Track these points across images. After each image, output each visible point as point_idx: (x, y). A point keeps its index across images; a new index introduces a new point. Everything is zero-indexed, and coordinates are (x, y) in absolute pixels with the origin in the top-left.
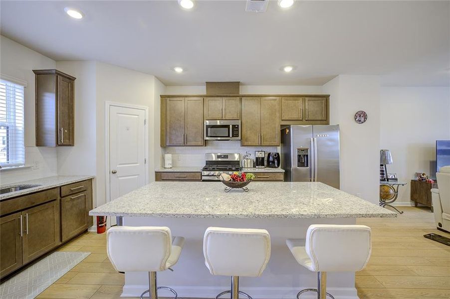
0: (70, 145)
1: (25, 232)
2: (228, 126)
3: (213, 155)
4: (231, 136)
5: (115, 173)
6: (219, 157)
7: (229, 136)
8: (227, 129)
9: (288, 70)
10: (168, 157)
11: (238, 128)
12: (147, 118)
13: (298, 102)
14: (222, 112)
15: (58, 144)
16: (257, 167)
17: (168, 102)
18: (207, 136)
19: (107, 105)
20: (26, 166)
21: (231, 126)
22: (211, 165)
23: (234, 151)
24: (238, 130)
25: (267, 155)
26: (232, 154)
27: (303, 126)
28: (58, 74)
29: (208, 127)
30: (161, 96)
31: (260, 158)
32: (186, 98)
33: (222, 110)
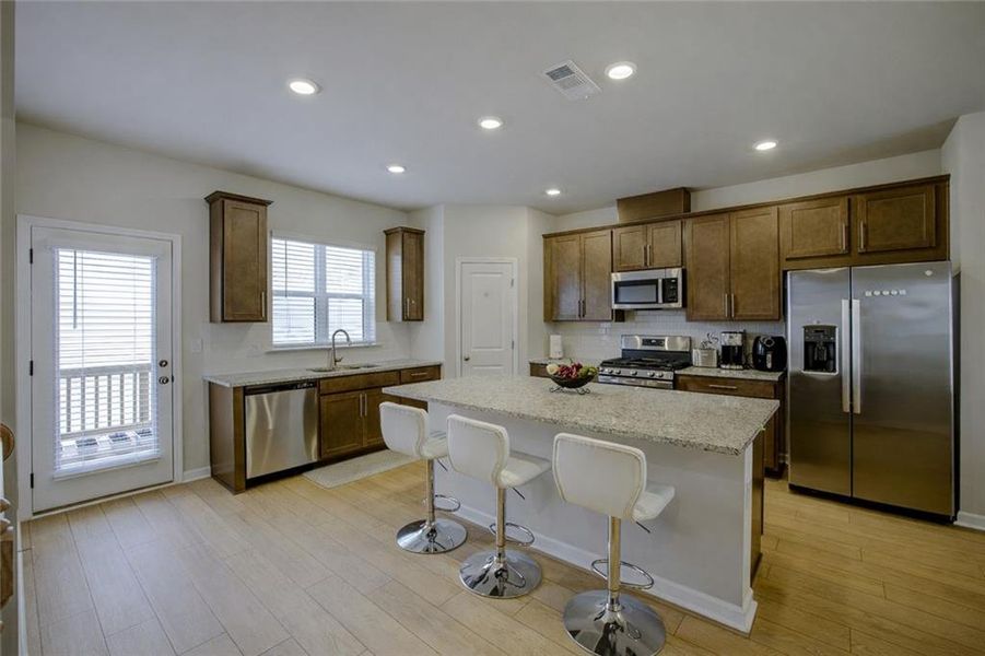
0: (419, 320)
1: (363, 413)
2: (655, 282)
3: (638, 338)
4: (660, 300)
5: (467, 360)
6: (646, 342)
7: (657, 302)
8: (654, 287)
9: (766, 146)
10: (555, 339)
11: (676, 283)
12: (515, 276)
13: (833, 211)
14: (646, 253)
15: (405, 319)
16: (723, 366)
17: (554, 244)
18: (616, 302)
19: (458, 262)
20: (379, 344)
21: (660, 281)
22: (630, 359)
23: (673, 331)
24: (676, 289)
25: (751, 342)
26: (673, 339)
27: (818, 271)
28: (406, 230)
29: (618, 285)
30: (545, 237)
31: (734, 347)
32: (582, 235)
33: (645, 249)
